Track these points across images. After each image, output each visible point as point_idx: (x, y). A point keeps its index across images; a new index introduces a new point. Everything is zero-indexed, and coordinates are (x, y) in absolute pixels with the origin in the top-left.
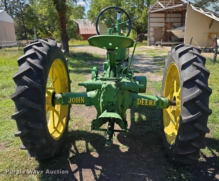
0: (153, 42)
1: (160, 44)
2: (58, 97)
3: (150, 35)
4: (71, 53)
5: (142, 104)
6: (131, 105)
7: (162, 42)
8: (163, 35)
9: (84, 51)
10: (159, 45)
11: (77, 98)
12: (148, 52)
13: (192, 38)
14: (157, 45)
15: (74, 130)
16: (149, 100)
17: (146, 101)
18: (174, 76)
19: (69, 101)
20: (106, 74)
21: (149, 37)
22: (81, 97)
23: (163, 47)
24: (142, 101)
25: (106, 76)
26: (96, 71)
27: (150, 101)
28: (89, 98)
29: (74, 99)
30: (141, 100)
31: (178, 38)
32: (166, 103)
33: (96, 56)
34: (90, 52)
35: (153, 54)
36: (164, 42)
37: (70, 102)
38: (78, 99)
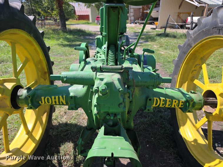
0: (133, 21)
1: (139, 23)
2: (21, 96)
3: (131, 15)
4: (68, 29)
5: (161, 106)
6: (143, 108)
7: (140, 21)
8: (141, 15)
9: (78, 28)
10: (137, 23)
11: (53, 97)
12: (129, 29)
13: (170, 15)
14: (136, 23)
15: (61, 122)
16: (172, 100)
17: (168, 101)
18: (202, 56)
19: (40, 102)
20: (99, 53)
21: (130, 17)
22: (61, 97)
23: (141, 25)
24: (162, 101)
25: (100, 57)
26: (84, 50)
27: (174, 101)
28: (73, 98)
29: (48, 99)
30: (160, 99)
31: (152, 17)
32: (199, 103)
33: (88, 32)
34: (83, 29)
35: (134, 30)
36: (142, 21)
37: (42, 103)
38: (55, 98)
